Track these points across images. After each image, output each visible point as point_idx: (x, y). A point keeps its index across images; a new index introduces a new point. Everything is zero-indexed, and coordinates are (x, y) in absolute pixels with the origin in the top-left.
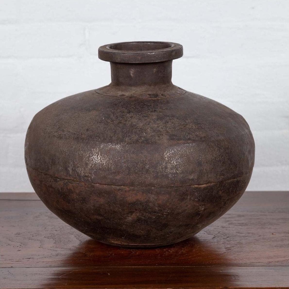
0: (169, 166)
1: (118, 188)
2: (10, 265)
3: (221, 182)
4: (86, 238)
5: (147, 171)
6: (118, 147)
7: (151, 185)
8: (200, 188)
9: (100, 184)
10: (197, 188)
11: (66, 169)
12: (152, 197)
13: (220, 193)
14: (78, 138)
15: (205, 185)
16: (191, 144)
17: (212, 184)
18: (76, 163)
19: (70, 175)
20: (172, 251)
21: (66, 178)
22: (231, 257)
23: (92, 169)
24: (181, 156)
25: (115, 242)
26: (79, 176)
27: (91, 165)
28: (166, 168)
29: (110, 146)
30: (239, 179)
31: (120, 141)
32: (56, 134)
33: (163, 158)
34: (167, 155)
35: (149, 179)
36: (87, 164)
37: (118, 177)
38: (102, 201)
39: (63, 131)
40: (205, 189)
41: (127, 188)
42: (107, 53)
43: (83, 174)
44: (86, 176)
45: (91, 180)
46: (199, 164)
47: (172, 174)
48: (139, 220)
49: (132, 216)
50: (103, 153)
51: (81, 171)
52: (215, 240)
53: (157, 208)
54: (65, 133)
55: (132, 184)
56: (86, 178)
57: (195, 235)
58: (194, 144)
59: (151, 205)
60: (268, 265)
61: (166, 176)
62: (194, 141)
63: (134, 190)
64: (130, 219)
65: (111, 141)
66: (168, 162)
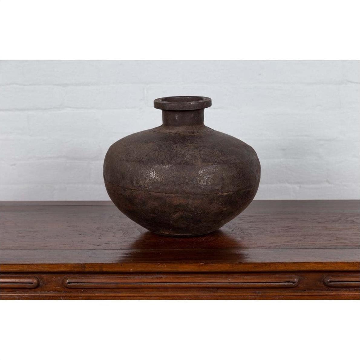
0: (202, 180)
1: (167, 195)
2: (93, 248)
3: (238, 191)
4: (145, 230)
5: (187, 183)
6: (167, 167)
7: (190, 193)
8: (223, 195)
9: (155, 192)
10: (221, 195)
11: (132, 182)
12: (190, 201)
13: (237, 199)
14: (140, 162)
15: (226, 194)
16: (217, 166)
17: (231, 193)
18: (139, 178)
19: (134, 186)
20: (204, 239)
21: (132, 188)
22: (244, 243)
23: (149, 182)
24: (210, 174)
25: (165, 233)
26: (141, 187)
27: (148, 179)
28: (200, 181)
29: (162, 166)
30: (249, 189)
31: (168, 163)
32: (124, 159)
33: (198, 175)
34: (200, 172)
35: (188, 189)
36: (146, 179)
37: (167, 188)
38: (156, 204)
39: (130, 156)
40: (226, 196)
41: (173, 195)
42: (160, 104)
43: (143, 186)
44: (145, 187)
45: (149, 190)
46: (223, 179)
47: (204, 185)
48: (181, 217)
49: (177, 214)
50: (157, 171)
51: (142, 183)
52: (233, 232)
53: (194, 209)
54: (131, 158)
55: (177, 192)
56: (145, 188)
57: (220, 229)
58: (219, 165)
59: (190, 206)
60: (269, 248)
61: (200, 187)
62: (219, 163)
63: (178, 197)
64: (175, 216)
65: (162, 163)
66: (202, 177)
